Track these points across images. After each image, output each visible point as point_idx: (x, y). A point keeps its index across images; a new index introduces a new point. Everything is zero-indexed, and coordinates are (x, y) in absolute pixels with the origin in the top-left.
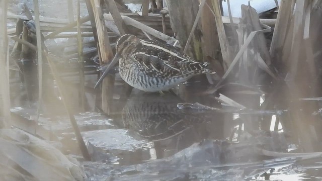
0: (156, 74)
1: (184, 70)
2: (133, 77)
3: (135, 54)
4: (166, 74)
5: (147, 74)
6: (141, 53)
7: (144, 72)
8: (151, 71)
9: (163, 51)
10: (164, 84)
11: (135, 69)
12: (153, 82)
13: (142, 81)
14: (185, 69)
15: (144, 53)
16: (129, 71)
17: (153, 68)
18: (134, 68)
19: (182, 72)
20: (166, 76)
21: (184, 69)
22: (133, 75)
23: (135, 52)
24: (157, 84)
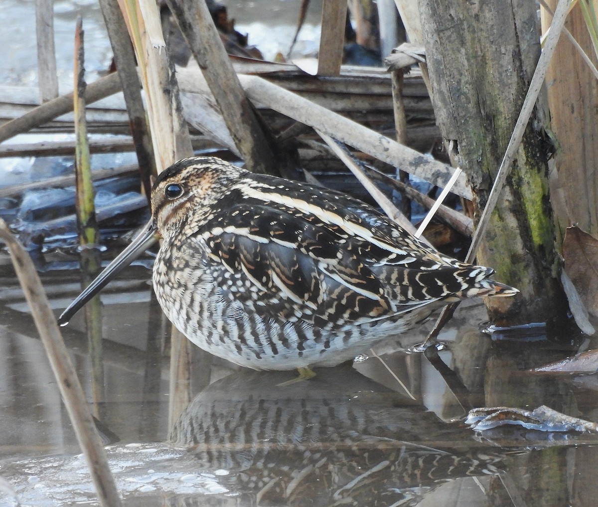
0: (291, 314)
1: (400, 298)
2: (206, 323)
3: (207, 235)
4: (332, 311)
5: (259, 310)
6: (231, 229)
7: (250, 303)
8: (275, 301)
9: (317, 220)
10: (327, 345)
11: (212, 293)
12: (285, 341)
13: (242, 337)
14: (404, 292)
15: (244, 231)
16: (188, 299)
17: (279, 290)
18: (209, 287)
19: (393, 304)
20: (333, 318)
21: (398, 290)
22: (206, 314)
23: (209, 226)
24: (301, 347)
